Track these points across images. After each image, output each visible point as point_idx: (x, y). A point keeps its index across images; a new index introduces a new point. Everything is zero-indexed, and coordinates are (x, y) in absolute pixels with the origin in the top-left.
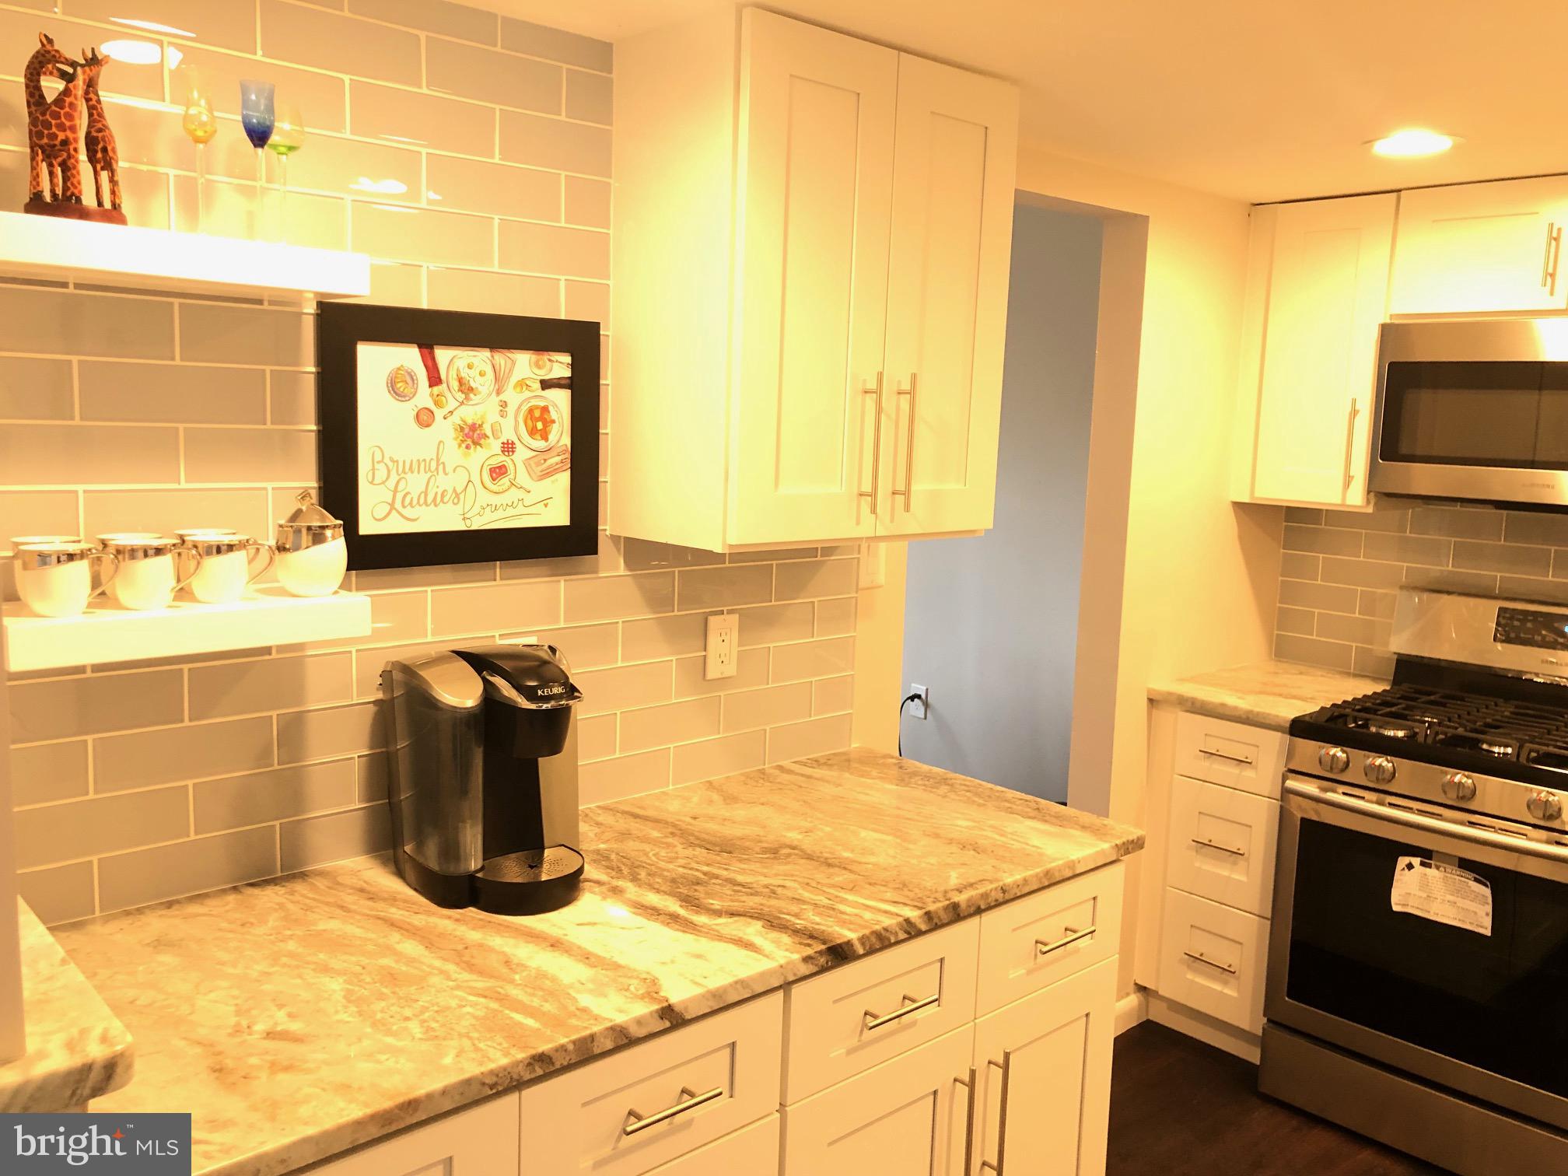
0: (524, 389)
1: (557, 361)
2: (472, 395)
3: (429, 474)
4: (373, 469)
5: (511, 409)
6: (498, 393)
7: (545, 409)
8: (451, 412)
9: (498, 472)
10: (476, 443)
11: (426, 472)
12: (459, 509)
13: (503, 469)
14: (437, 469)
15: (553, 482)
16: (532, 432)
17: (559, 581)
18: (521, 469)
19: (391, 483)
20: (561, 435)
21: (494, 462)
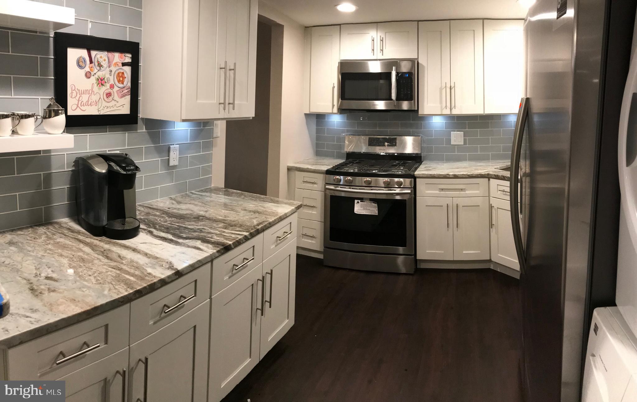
0: (117, 66)
1: (127, 56)
2: (101, 68)
3: (89, 95)
4: (72, 93)
5: (113, 73)
6: (109, 67)
7: (123, 73)
8: (95, 74)
9: (109, 95)
10: (102, 85)
11: (88, 94)
12: (97, 107)
13: (110, 94)
14: (92, 93)
15: (125, 99)
16: (119, 81)
17: (126, 133)
18: (116, 94)
19: (77, 98)
20: (128, 82)
21: (108, 91)
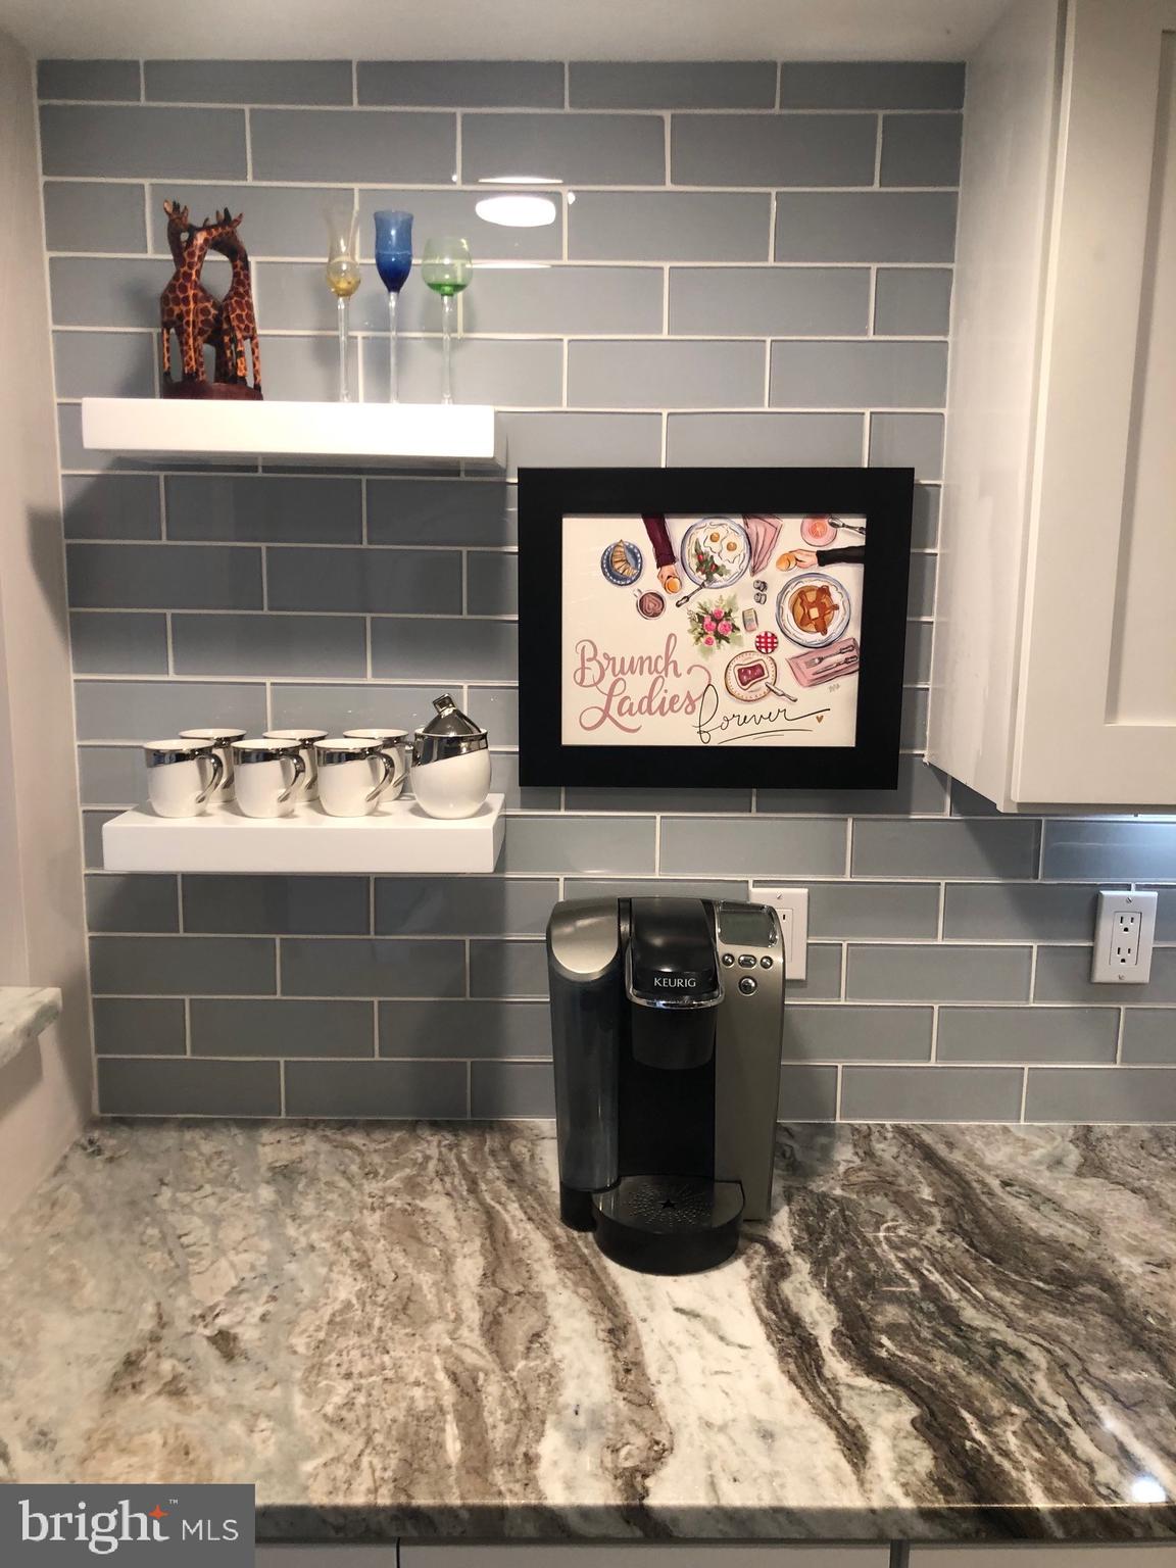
1: (844, 526)
2: (716, 576)
3: (655, 675)
4: (583, 668)
5: (772, 594)
6: (754, 572)
8: (687, 598)
9: (750, 674)
10: (720, 637)
11: (650, 673)
12: (694, 719)
13: (759, 671)
14: (666, 669)
15: (831, 689)
16: (803, 622)
18: (785, 671)
20: (847, 625)
21: (745, 661)
